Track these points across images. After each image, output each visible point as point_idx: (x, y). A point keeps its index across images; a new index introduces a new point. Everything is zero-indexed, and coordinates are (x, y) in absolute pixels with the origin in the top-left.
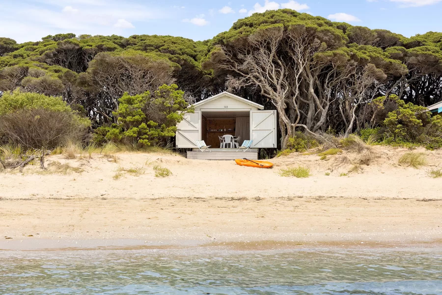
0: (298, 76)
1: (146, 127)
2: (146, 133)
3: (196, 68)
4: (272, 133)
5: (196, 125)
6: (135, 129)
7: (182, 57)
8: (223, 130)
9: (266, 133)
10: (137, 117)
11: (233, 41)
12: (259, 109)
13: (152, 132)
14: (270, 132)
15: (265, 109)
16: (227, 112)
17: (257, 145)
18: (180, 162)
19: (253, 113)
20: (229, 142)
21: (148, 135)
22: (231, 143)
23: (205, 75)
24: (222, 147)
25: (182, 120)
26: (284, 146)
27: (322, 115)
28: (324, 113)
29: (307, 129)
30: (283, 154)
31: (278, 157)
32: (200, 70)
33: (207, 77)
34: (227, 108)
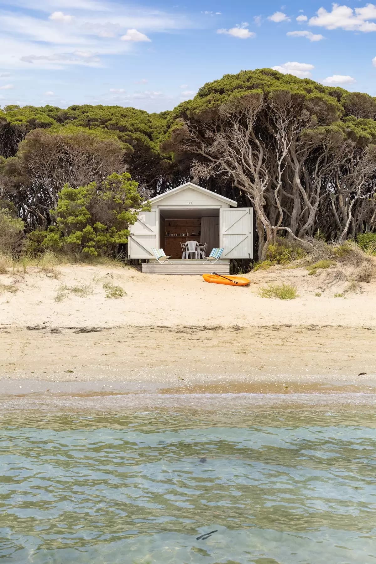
0: (281, 161)
1: (92, 230)
2: (91, 240)
3: (152, 150)
4: (247, 239)
5: (153, 228)
6: (79, 233)
7: (134, 135)
8: (186, 235)
9: (241, 239)
10: (80, 218)
11: (200, 114)
12: (231, 207)
13: (99, 237)
14: (244, 237)
15: (238, 206)
16: (191, 210)
17: (228, 255)
18: (134, 278)
19: (224, 212)
20: (194, 251)
21: (94, 241)
22: (196, 252)
23: (164, 160)
24: (185, 258)
25: (136, 221)
26: (263, 257)
27: (310, 215)
28: (313, 212)
29: (292, 233)
30: (262, 267)
31: (255, 271)
32: (157, 153)
33: (165, 162)
34: (191, 205)
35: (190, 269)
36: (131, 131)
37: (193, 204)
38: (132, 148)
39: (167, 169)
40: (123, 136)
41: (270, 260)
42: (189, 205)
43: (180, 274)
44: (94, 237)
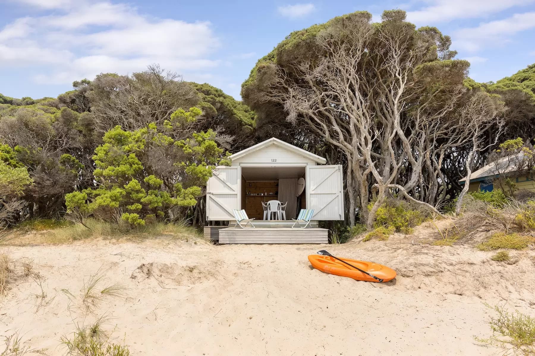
0: (397, 99)
1: (138, 187)
2: (138, 201)
3: (235, 115)
4: (337, 199)
5: (233, 187)
6: (117, 191)
7: (218, 99)
8: (264, 194)
9: (330, 198)
10: (122, 168)
11: (291, 48)
12: (318, 164)
13: (149, 197)
14: (334, 196)
15: (327, 163)
16: (275, 168)
17: (316, 216)
18: (195, 271)
19: (311, 169)
20: (276, 210)
21: (141, 203)
22: (279, 211)
23: (245, 126)
24: (267, 219)
25: (211, 176)
26: (369, 221)
27: (413, 171)
28: (417, 168)
29: (405, 192)
30: (377, 236)
31: (365, 241)
32: (240, 119)
33: (247, 128)
34: (274, 162)
35: (279, 237)
36: (215, 95)
37: (277, 162)
38: (215, 109)
39: (248, 134)
40: (207, 98)
41: (385, 226)
42: (273, 162)
43: (267, 243)
44: (142, 197)
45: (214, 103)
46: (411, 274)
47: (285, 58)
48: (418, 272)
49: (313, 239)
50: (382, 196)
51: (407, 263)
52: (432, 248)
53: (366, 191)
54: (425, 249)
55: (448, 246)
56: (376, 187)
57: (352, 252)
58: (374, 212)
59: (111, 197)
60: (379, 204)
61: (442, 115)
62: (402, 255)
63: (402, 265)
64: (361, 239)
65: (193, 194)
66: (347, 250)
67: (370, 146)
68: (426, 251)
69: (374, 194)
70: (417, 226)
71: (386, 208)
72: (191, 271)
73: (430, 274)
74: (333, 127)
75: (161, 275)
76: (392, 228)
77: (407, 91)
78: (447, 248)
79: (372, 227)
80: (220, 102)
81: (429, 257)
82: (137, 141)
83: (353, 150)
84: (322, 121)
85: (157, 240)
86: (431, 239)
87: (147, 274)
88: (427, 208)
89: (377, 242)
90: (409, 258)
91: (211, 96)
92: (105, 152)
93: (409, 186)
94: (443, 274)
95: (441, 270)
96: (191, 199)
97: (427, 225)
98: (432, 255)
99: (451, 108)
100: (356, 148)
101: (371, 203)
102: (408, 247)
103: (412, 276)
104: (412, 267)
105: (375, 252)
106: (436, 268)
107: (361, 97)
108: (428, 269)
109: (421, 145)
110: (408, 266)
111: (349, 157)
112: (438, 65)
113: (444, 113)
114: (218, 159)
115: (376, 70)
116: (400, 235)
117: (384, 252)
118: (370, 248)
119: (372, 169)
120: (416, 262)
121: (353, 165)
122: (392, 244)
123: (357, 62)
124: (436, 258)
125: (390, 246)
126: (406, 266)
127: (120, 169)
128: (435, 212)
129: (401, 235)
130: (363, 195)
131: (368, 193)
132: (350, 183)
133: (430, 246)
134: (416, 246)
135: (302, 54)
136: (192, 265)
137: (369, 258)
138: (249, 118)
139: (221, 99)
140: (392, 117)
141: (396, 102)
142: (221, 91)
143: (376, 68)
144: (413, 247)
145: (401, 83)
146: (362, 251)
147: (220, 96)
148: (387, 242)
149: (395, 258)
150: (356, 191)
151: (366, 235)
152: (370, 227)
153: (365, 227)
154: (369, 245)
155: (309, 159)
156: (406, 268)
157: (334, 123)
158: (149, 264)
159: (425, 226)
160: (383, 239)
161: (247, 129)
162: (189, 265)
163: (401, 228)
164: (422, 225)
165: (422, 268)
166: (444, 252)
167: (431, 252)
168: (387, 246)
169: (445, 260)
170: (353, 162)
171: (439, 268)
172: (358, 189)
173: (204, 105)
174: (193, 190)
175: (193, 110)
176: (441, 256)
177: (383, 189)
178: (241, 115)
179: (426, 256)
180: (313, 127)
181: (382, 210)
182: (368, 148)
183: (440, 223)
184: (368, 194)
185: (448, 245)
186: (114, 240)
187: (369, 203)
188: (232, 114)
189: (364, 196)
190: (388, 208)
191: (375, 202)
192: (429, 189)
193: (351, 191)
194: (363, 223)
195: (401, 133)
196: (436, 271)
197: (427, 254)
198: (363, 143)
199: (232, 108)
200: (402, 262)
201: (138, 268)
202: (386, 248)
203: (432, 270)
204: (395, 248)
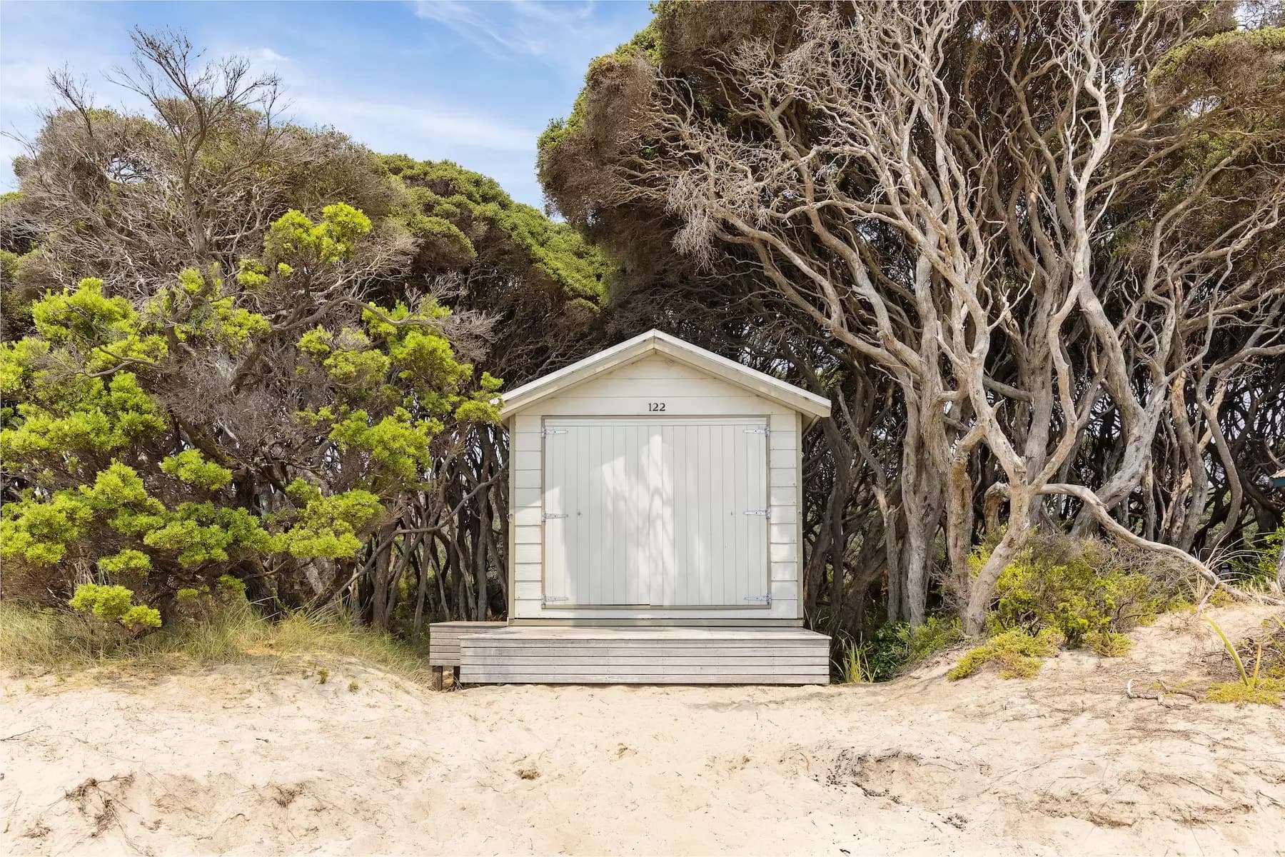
1: (135, 491)
2: (136, 541)
6: (55, 505)
10: (78, 423)
21: (148, 550)
23: (575, 301)
26: (974, 609)
27: (1132, 439)
28: (1142, 431)
29: (1102, 509)
30: (997, 663)
31: (958, 678)
32: (555, 277)
33: (581, 306)
34: (659, 413)
35: (660, 661)
37: (668, 411)
38: (468, 242)
39: (585, 329)
40: (439, 204)
41: (1027, 626)
42: (655, 413)
43: (621, 681)
44: (150, 527)
45: (465, 222)
46: (1126, 817)
47: (687, 39)
48: (1155, 808)
49: (777, 670)
50: (1021, 524)
51: (1110, 772)
52: (1207, 714)
53: (963, 506)
54: (1176, 716)
55: (1264, 707)
56: (999, 494)
57: (905, 722)
58: (989, 579)
59: (31, 528)
60: (1010, 551)
61: (1237, 246)
62: (1091, 736)
63: (1092, 780)
64: (943, 669)
65: (348, 516)
66: (890, 712)
67: (983, 345)
68: (1182, 725)
69: (992, 519)
70: (1139, 629)
71: (1033, 564)
72: (283, 804)
73: (1201, 815)
74: (855, 288)
75: (158, 823)
76: (1052, 633)
77: (1123, 154)
78: (1260, 714)
79: (982, 630)
80: (485, 219)
81: (1196, 749)
82: (145, 333)
83: (925, 368)
84: (822, 271)
85: (213, 679)
86: (1195, 676)
87: (99, 819)
88: (1175, 566)
89: (998, 682)
90: (1118, 753)
91: (457, 198)
92: (21, 370)
93: (1114, 490)
94: (1251, 816)
95: (1245, 801)
96: (337, 534)
97: (1177, 623)
98: (1207, 742)
99: (1269, 221)
100: (934, 360)
101: (981, 548)
102: (1113, 704)
103: (1130, 822)
104: (1133, 787)
105: (990, 722)
106: (1227, 793)
107: (954, 166)
108: (1191, 797)
109: (1161, 349)
110: (1115, 782)
111: (910, 395)
112: (1245, 43)
113: (1249, 236)
114: (456, 399)
115: (1012, 82)
116: (1080, 658)
117: (1023, 723)
118: (972, 707)
119: (988, 428)
120: (1147, 767)
121: (923, 420)
122: (1052, 692)
123: (945, 35)
124: (1222, 753)
125: (1044, 701)
126: (1107, 786)
127: (67, 427)
128: (1204, 581)
129: (1086, 658)
130: (952, 520)
131: (971, 513)
132: (911, 481)
133: (1195, 706)
134: (1144, 703)
135: (747, 22)
136: (289, 779)
137: (968, 746)
138: (590, 277)
139: (491, 209)
140: (1063, 249)
141: (1081, 186)
142: (492, 184)
143: (1012, 73)
144: (1131, 706)
145: (1104, 113)
146: (944, 715)
147: (486, 199)
148: (1035, 684)
149: (1067, 751)
150: (932, 509)
151: (959, 657)
152: (976, 632)
153: (957, 629)
154: (970, 692)
155: (775, 401)
156: (1107, 793)
157: (860, 273)
158: (115, 778)
159: (1167, 626)
160: (1020, 675)
161: (580, 310)
162: (279, 781)
163: (1084, 637)
164: (1158, 624)
165: (1168, 790)
166: (1253, 728)
167: (1203, 727)
168: (1036, 702)
169: (1256, 764)
170: (924, 410)
171: (1236, 796)
172: (940, 505)
173: (428, 226)
174: (350, 504)
175: (336, 215)
176: (1240, 744)
177: (1027, 498)
178: (559, 265)
179: (1185, 744)
180: (790, 293)
181: (1018, 571)
182: (975, 354)
183: (1224, 619)
184: (970, 520)
185: (1264, 702)
186: (51, 679)
187: (975, 547)
188: (531, 261)
189: (956, 526)
190: (1038, 565)
191: (996, 543)
192: (1171, 504)
193: (913, 507)
194: (951, 614)
195: (1094, 307)
196: (1225, 806)
197: (1186, 735)
198: (959, 338)
199: (529, 240)
200: (1091, 768)
201: (68, 796)
202: (1031, 708)
203: (1210, 801)
204: (1065, 708)
